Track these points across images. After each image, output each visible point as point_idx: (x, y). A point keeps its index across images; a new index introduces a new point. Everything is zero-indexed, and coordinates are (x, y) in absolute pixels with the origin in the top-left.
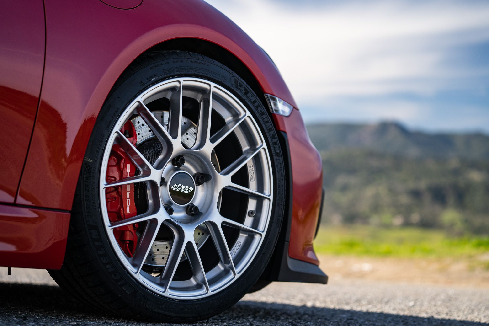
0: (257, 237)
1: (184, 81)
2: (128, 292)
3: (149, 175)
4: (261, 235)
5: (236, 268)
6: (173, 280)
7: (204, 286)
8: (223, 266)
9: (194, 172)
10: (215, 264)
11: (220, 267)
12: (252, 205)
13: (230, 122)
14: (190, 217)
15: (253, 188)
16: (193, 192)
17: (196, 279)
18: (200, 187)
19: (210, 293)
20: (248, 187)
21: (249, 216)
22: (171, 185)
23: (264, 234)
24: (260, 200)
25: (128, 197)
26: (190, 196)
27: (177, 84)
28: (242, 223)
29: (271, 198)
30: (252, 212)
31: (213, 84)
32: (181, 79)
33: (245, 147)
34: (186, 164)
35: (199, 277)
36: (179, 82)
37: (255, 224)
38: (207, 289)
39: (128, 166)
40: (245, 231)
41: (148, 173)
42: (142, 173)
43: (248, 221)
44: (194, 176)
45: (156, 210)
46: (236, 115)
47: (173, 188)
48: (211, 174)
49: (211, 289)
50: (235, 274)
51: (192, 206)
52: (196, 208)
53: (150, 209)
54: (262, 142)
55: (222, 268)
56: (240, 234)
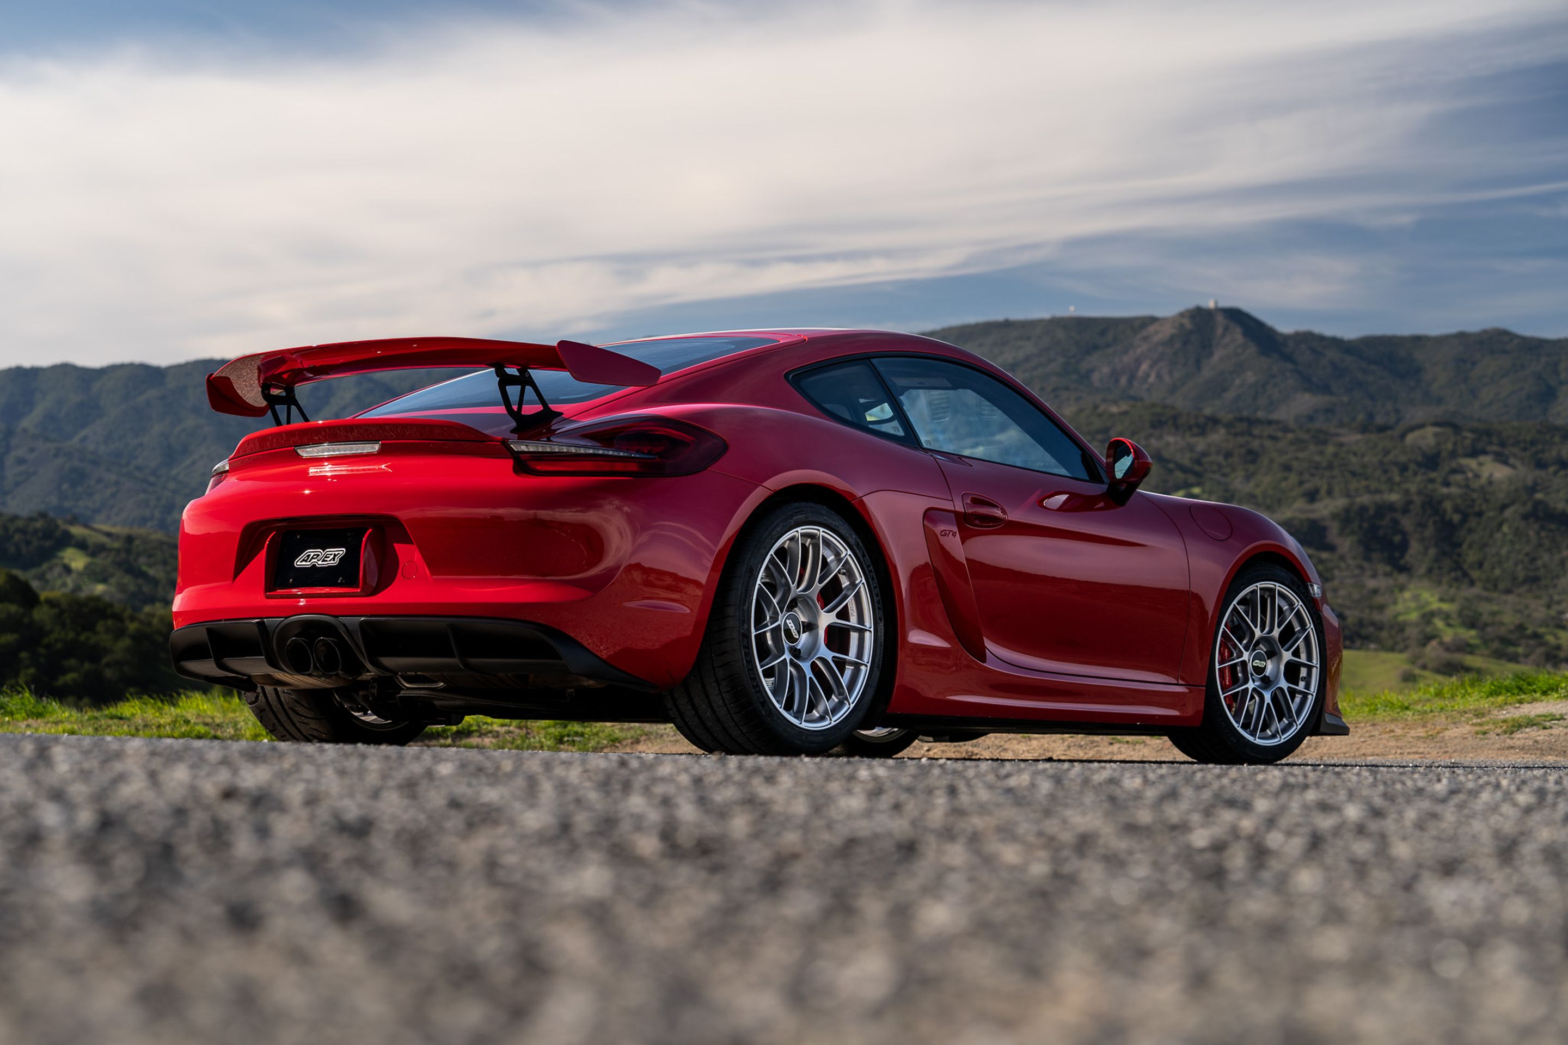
0: (1310, 697)
1: (1260, 585)
2: (1234, 741)
3: (1242, 656)
4: (1312, 695)
5: (1298, 720)
6: (1260, 732)
7: (1278, 735)
8: (1287, 720)
9: (1265, 650)
10: (1282, 719)
11: (1285, 721)
12: (1303, 672)
13: (1286, 610)
14: (1263, 685)
15: (1303, 659)
16: (1265, 666)
17: (1271, 731)
18: (1269, 662)
19: (1282, 741)
20: (1300, 658)
21: (1302, 681)
22: (1253, 662)
23: (1314, 694)
24: (1310, 668)
25: (1227, 673)
26: (1264, 669)
27: (1255, 588)
28: (1298, 685)
29: (1318, 666)
30: (1305, 678)
31: (1277, 584)
32: (1258, 584)
33: (1297, 628)
34: (1261, 646)
35: (1273, 728)
36: (1257, 586)
37: (1308, 686)
38: (1281, 738)
39: (1226, 650)
40: (1300, 692)
41: (1240, 654)
42: (1235, 655)
43: (1302, 684)
44: (1265, 652)
45: (1246, 681)
46: (1291, 605)
47: (1254, 664)
48: (1278, 651)
49: (1283, 737)
50: (1297, 726)
51: (1265, 676)
52: (1268, 677)
53: (1241, 681)
54: (1310, 623)
55: (1287, 722)
56: (1297, 695)
